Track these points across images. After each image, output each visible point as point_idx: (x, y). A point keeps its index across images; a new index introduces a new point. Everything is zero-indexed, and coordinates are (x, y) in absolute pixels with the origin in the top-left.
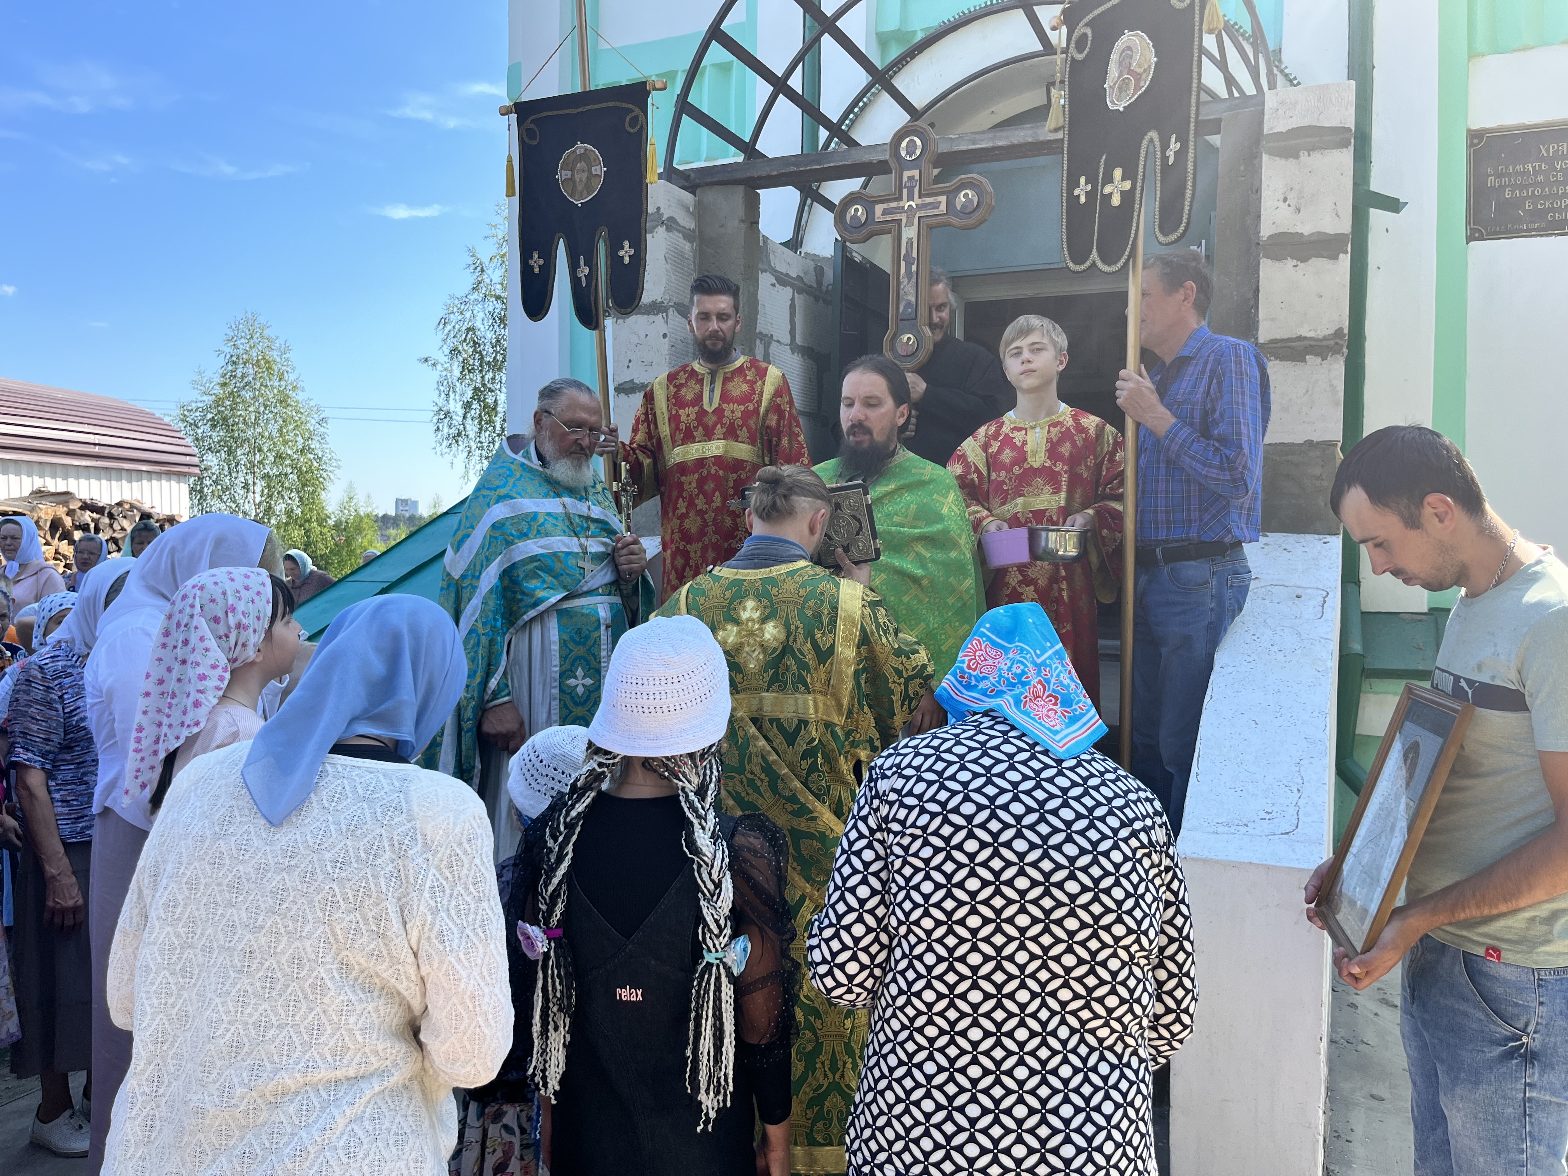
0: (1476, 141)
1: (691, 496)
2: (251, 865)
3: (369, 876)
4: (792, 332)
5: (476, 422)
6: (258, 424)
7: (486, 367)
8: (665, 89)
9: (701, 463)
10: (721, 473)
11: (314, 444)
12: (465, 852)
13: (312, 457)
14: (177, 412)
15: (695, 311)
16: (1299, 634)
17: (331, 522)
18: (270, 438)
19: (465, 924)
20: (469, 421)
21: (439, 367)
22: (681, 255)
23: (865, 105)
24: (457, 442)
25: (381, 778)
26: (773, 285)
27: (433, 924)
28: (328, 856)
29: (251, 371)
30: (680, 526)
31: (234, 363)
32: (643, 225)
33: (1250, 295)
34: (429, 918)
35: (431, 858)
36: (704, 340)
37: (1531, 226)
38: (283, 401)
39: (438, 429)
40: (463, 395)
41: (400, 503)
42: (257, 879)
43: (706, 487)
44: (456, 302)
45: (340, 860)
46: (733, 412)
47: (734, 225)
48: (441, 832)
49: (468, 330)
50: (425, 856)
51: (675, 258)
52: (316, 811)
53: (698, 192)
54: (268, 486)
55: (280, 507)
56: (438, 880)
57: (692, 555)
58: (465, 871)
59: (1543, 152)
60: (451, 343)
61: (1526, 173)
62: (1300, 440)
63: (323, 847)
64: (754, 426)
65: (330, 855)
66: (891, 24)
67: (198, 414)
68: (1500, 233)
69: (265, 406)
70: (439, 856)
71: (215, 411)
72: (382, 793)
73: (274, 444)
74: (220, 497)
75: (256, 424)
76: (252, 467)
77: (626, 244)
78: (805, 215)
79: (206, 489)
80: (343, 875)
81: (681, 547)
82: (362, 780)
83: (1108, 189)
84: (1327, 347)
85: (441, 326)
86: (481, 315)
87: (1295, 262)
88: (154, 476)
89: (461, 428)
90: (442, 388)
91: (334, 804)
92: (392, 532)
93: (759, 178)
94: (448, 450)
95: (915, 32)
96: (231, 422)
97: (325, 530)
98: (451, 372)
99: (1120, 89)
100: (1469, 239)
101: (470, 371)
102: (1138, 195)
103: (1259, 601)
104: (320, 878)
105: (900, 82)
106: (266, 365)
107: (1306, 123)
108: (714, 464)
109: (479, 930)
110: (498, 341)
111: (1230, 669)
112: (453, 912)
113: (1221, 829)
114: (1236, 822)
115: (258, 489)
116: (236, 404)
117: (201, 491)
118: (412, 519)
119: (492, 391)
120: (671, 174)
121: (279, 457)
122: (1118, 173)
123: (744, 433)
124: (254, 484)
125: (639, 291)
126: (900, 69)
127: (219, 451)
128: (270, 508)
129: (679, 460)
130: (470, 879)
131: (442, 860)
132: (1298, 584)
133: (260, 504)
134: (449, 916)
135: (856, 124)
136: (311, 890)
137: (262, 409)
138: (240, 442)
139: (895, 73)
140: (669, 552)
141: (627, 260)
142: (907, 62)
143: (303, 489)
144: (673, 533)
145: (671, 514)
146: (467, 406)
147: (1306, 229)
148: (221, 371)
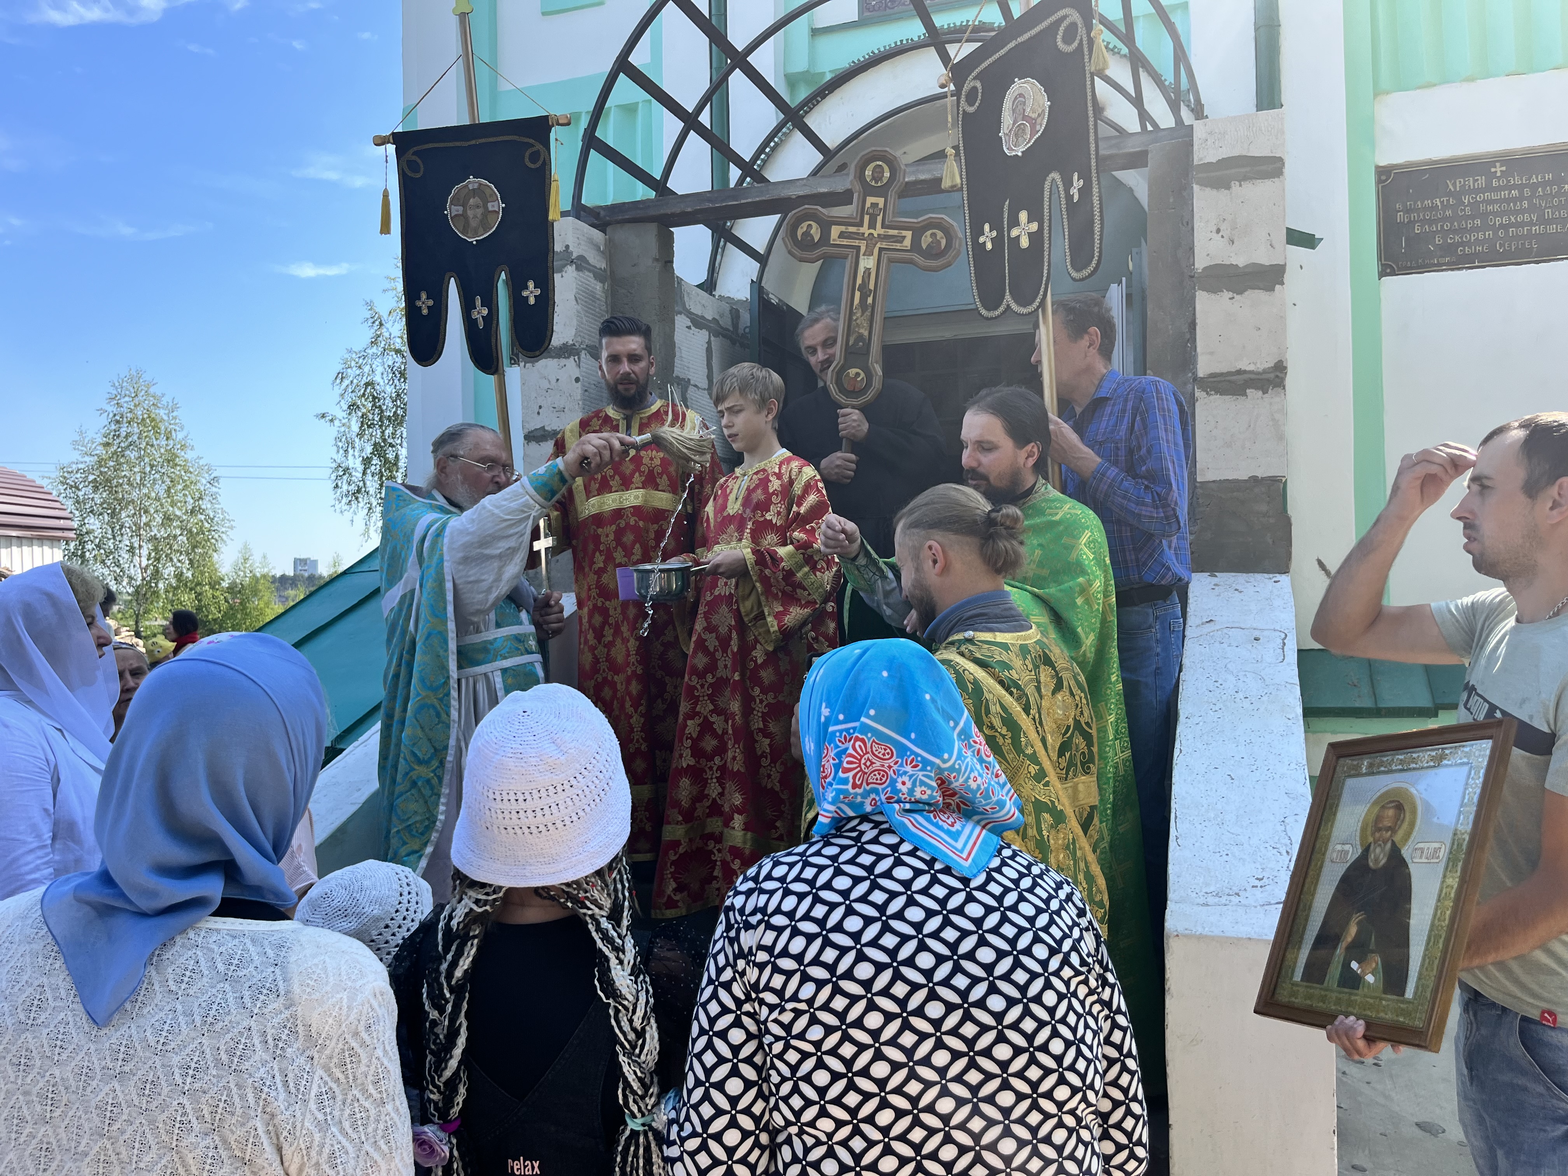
0: (1383, 178)
1: (608, 549)
2: (69, 1069)
3: (232, 1085)
4: (710, 377)
5: (376, 478)
6: (144, 485)
7: (386, 422)
8: (568, 124)
9: (618, 513)
10: (641, 524)
11: (205, 504)
12: (363, 1044)
13: (203, 517)
14: (56, 474)
15: (604, 354)
16: (1262, 679)
17: (225, 584)
18: (157, 499)
19: (363, 1139)
20: (369, 477)
21: (337, 423)
22: (592, 296)
23: (777, 144)
24: (357, 498)
25: (249, 945)
26: (689, 328)
27: (322, 1146)
28: (176, 1060)
29: (136, 430)
30: (598, 581)
31: (118, 422)
32: (550, 264)
33: (1185, 328)
34: (317, 1137)
35: (316, 1056)
36: (616, 384)
37: (1442, 260)
38: (171, 460)
39: (337, 486)
40: (362, 450)
41: (299, 562)
42: (78, 1088)
43: (625, 539)
44: (354, 356)
45: (193, 1065)
46: (652, 459)
47: (648, 264)
48: (330, 1021)
49: (367, 384)
50: (308, 1053)
51: (585, 298)
52: (159, 996)
53: (609, 229)
54: (156, 549)
55: (168, 571)
56: (326, 1083)
57: (611, 612)
58: (363, 1068)
59: (1451, 187)
60: (349, 398)
61: (1434, 208)
62: (1243, 475)
63: (169, 1048)
64: (674, 474)
65: (179, 1058)
66: (800, 65)
67: (79, 475)
68: (1411, 268)
69: (152, 466)
70: (328, 1052)
71: (97, 473)
72: (251, 968)
73: (162, 505)
74: (103, 562)
75: (142, 484)
76: (137, 530)
77: (531, 284)
78: (719, 257)
79: (87, 554)
80: (197, 1086)
81: (600, 604)
82: (222, 949)
83: (1015, 233)
84: (1268, 380)
85: (338, 381)
86: (380, 370)
87: (1231, 294)
88: (24, 541)
89: (361, 484)
90: (340, 444)
91: (183, 986)
92: (291, 592)
93: (673, 215)
94: (347, 507)
95: (823, 74)
96: (115, 482)
97: (218, 593)
98: (349, 427)
99: (1016, 135)
100: (1382, 274)
101: (369, 427)
102: (1046, 235)
103: (1217, 644)
104: (165, 1091)
105: (813, 121)
106: (151, 424)
107: (1236, 153)
108: (633, 515)
109: (382, 1143)
110: (398, 395)
111: (1196, 720)
112: (347, 1125)
113: (1211, 900)
114: (1227, 891)
115: (145, 552)
116: (120, 464)
117: (83, 556)
118: (311, 578)
119: (393, 446)
120: (579, 211)
121: (168, 519)
122: (1023, 216)
123: (664, 481)
124: (140, 547)
125: (549, 333)
126: (811, 109)
127: (101, 514)
128: (157, 571)
129: (594, 511)
130: (370, 1078)
131: (331, 1058)
132: (1255, 626)
133: (146, 569)
134: (342, 1130)
135: (767, 164)
136: (153, 1106)
137: (148, 469)
138: (124, 503)
139: (806, 113)
140: (586, 610)
141: (532, 301)
142: (818, 102)
143: (193, 550)
144: (589, 589)
145: (587, 569)
146: (367, 462)
147: (1241, 261)
148: (103, 431)
